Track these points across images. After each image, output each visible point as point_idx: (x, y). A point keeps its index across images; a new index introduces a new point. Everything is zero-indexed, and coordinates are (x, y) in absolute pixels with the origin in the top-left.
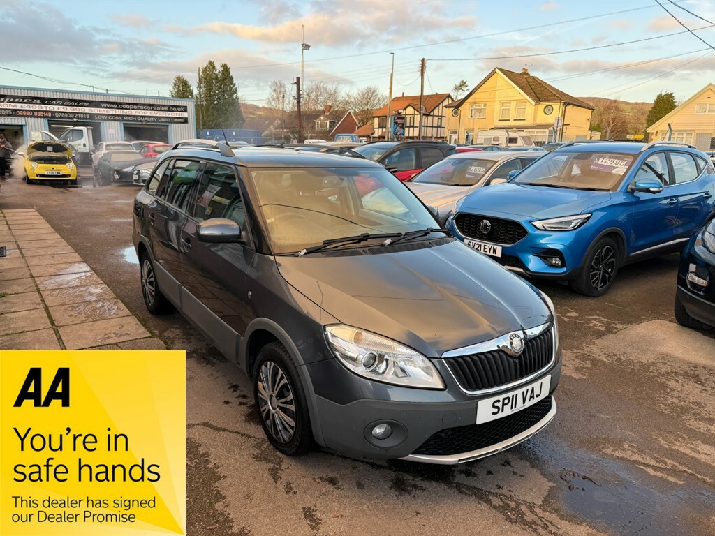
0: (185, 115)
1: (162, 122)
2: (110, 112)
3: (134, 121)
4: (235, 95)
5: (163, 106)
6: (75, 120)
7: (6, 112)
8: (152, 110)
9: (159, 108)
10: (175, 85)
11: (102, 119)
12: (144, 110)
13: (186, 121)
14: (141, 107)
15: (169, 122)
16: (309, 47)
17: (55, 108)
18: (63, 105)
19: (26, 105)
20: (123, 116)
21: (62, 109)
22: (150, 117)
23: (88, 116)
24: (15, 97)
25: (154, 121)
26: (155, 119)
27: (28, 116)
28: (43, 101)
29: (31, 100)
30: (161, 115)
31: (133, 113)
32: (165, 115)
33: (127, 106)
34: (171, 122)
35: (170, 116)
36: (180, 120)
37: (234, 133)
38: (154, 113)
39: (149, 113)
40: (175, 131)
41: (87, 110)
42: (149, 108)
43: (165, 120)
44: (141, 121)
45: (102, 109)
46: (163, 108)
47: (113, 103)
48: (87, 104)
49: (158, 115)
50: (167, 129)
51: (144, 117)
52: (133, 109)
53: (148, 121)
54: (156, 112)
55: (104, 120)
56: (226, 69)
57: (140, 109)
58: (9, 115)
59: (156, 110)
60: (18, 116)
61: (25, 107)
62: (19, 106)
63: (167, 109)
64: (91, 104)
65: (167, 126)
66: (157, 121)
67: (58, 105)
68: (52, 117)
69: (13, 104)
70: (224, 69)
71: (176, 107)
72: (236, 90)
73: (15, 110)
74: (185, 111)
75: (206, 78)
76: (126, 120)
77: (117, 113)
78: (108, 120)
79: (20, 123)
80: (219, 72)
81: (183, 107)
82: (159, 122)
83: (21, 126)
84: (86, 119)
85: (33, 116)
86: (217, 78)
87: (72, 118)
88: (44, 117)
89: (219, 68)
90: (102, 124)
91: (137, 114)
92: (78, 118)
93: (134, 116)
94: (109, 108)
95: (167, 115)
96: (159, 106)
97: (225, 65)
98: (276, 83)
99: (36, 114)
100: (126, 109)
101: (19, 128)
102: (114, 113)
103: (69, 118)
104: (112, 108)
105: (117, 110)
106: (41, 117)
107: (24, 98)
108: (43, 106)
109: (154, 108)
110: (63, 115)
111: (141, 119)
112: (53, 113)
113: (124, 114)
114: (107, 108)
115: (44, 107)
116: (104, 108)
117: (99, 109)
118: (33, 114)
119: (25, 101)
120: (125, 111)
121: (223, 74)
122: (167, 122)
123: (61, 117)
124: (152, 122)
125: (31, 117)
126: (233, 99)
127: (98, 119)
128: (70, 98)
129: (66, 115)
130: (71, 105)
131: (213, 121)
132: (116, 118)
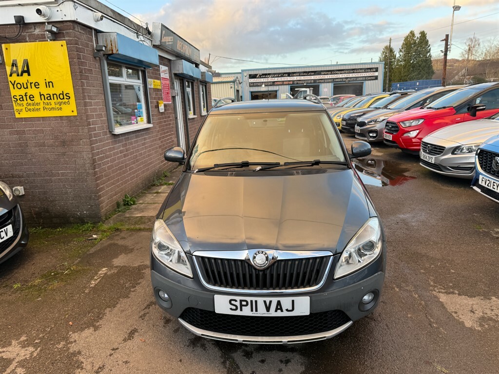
0: (376, 74)
1: (359, 80)
2: (326, 77)
3: (341, 81)
4: (428, 54)
5: (361, 69)
6: (305, 84)
7: (269, 84)
8: (354, 72)
9: (358, 71)
10: (383, 53)
11: (320, 83)
12: (348, 73)
13: (376, 78)
14: (346, 72)
15: (364, 80)
16: (460, 7)
17: (295, 78)
18: (299, 76)
19: (280, 78)
20: (334, 79)
21: (298, 78)
22: (351, 78)
23: (313, 81)
24: (274, 74)
25: (354, 80)
26: (355, 79)
27: (280, 85)
28: (289, 74)
29: (282, 75)
30: (359, 76)
31: (341, 76)
32: (361, 76)
33: (337, 72)
34: (366, 80)
35: (366, 75)
36: (372, 78)
37: (418, 84)
38: (354, 75)
39: (351, 75)
40: (368, 86)
41: (313, 77)
42: (351, 71)
43: (361, 79)
44: (345, 81)
45: (321, 76)
46: (361, 71)
47: (328, 71)
48: (313, 74)
49: (357, 76)
50: (362, 85)
51: (348, 78)
52: (341, 74)
53: (350, 81)
54: (356, 74)
55: (322, 83)
56: (423, 34)
57: (345, 73)
58: (271, 85)
59: (356, 73)
60: (275, 85)
61: (280, 79)
62: (276, 79)
63: (363, 71)
64: (316, 73)
65: (363, 83)
66: (356, 80)
67: (297, 76)
68: (293, 84)
69: (273, 78)
70: (422, 35)
71: (370, 69)
72: (430, 49)
73: (274, 82)
74: (377, 71)
75: (406, 44)
76: (336, 82)
77: (331, 78)
78: (324, 82)
79: (276, 89)
80: (418, 38)
81: (375, 68)
82: (357, 81)
83: (276, 91)
84: (311, 83)
85: (283, 85)
86: (415, 43)
87: (303, 84)
88: (288, 84)
89: (418, 35)
90: (320, 86)
91: (343, 77)
92: (307, 83)
93: (341, 78)
94: (326, 74)
95: (363, 75)
96: (358, 69)
97: (423, 31)
98: (471, 39)
99: (284, 83)
100: (337, 74)
101: (275, 92)
102: (328, 78)
103: (301, 84)
104: (328, 74)
105: (331, 75)
106: (287, 85)
107: (279, 74)
108: (289, 77)
109: (355, 71)
110: (299, 82)
111: (345, 80)
112: (293, 81)
113: (335, 77)
114: (324, 74)
115: (289, 79)
116: (323, 75)
117: (319, 76)
118: (283, 83)
119: (280, 75)
120: (335, 75)
121: (420, 39)
122: (362, 80)
123: (297, 84)
124: (352, 81)
125: (282, 85)
126: (426, 57)
127: (318, 83)
128: (304, 71)
129: (301, 82)
130: (304, 75)
131: (407, 76)
132: (329, 81)
